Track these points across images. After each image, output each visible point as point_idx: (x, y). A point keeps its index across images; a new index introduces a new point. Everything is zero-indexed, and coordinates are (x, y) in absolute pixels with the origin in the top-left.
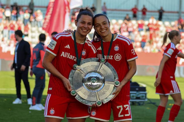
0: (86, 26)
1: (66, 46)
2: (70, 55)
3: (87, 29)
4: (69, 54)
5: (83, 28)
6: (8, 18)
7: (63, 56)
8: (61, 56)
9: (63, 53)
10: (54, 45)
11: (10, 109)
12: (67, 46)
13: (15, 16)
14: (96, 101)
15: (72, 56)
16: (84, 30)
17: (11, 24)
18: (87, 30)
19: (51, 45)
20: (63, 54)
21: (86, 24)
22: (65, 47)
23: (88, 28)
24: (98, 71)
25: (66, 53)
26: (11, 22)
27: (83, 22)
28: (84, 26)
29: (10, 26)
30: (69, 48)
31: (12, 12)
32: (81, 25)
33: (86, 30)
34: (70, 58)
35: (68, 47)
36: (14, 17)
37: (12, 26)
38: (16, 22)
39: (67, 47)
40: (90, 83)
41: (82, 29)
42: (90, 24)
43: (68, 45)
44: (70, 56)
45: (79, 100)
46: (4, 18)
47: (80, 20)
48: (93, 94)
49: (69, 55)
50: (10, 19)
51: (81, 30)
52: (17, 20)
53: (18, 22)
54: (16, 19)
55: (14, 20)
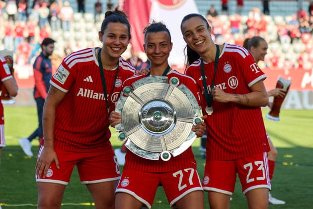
0: (118, 41)
1: (85, 78)
2: (94, 92)
3: (119, 46)
4: (92, 91)
5: (113, 46)
6: (12, 17)
7: (80, 95)
8: (78, 95)
9: (81, 90)
10: (65, 76)
11: (18, 171)
12: (87, 78)
13: (24, 12)
14: (160, 153)
15: (97, 94)
16: (116, 49)
17: (17, 27)
18: (121, 48)
19: (60, 75)
20: (81, 92)
21: (118, 38)
22: (85, 80)
23: (122, 43)
24: (166, 99)
25: (86, 90)
26: (17, 23)
27: (112, 35)
28: (114, 42)
29: (15, 30)
30: (91, 81)
31: (18, 7)
32: (109, 41)
33: (117, 49)
34: (94, 97)
35: (89, 79)
36: (23, 14)
37: (19, 30)
38: (26, 24)
39: (88, 81)
40: (152, 118)
41: (111, 47)
42: (125, 38)
43: (90, 77)
44: (93, 95)
45: (131, 149)
46: (6, 16)
47: (107, 33)
48: (156, 140)
49: (92, 93)
50: (16, 18)
51: (109, 48)
52: (27, 20)
53: (29, 23)
54: (25, 18)
55: (22, 19)
